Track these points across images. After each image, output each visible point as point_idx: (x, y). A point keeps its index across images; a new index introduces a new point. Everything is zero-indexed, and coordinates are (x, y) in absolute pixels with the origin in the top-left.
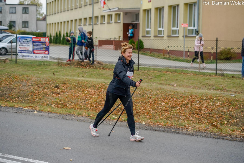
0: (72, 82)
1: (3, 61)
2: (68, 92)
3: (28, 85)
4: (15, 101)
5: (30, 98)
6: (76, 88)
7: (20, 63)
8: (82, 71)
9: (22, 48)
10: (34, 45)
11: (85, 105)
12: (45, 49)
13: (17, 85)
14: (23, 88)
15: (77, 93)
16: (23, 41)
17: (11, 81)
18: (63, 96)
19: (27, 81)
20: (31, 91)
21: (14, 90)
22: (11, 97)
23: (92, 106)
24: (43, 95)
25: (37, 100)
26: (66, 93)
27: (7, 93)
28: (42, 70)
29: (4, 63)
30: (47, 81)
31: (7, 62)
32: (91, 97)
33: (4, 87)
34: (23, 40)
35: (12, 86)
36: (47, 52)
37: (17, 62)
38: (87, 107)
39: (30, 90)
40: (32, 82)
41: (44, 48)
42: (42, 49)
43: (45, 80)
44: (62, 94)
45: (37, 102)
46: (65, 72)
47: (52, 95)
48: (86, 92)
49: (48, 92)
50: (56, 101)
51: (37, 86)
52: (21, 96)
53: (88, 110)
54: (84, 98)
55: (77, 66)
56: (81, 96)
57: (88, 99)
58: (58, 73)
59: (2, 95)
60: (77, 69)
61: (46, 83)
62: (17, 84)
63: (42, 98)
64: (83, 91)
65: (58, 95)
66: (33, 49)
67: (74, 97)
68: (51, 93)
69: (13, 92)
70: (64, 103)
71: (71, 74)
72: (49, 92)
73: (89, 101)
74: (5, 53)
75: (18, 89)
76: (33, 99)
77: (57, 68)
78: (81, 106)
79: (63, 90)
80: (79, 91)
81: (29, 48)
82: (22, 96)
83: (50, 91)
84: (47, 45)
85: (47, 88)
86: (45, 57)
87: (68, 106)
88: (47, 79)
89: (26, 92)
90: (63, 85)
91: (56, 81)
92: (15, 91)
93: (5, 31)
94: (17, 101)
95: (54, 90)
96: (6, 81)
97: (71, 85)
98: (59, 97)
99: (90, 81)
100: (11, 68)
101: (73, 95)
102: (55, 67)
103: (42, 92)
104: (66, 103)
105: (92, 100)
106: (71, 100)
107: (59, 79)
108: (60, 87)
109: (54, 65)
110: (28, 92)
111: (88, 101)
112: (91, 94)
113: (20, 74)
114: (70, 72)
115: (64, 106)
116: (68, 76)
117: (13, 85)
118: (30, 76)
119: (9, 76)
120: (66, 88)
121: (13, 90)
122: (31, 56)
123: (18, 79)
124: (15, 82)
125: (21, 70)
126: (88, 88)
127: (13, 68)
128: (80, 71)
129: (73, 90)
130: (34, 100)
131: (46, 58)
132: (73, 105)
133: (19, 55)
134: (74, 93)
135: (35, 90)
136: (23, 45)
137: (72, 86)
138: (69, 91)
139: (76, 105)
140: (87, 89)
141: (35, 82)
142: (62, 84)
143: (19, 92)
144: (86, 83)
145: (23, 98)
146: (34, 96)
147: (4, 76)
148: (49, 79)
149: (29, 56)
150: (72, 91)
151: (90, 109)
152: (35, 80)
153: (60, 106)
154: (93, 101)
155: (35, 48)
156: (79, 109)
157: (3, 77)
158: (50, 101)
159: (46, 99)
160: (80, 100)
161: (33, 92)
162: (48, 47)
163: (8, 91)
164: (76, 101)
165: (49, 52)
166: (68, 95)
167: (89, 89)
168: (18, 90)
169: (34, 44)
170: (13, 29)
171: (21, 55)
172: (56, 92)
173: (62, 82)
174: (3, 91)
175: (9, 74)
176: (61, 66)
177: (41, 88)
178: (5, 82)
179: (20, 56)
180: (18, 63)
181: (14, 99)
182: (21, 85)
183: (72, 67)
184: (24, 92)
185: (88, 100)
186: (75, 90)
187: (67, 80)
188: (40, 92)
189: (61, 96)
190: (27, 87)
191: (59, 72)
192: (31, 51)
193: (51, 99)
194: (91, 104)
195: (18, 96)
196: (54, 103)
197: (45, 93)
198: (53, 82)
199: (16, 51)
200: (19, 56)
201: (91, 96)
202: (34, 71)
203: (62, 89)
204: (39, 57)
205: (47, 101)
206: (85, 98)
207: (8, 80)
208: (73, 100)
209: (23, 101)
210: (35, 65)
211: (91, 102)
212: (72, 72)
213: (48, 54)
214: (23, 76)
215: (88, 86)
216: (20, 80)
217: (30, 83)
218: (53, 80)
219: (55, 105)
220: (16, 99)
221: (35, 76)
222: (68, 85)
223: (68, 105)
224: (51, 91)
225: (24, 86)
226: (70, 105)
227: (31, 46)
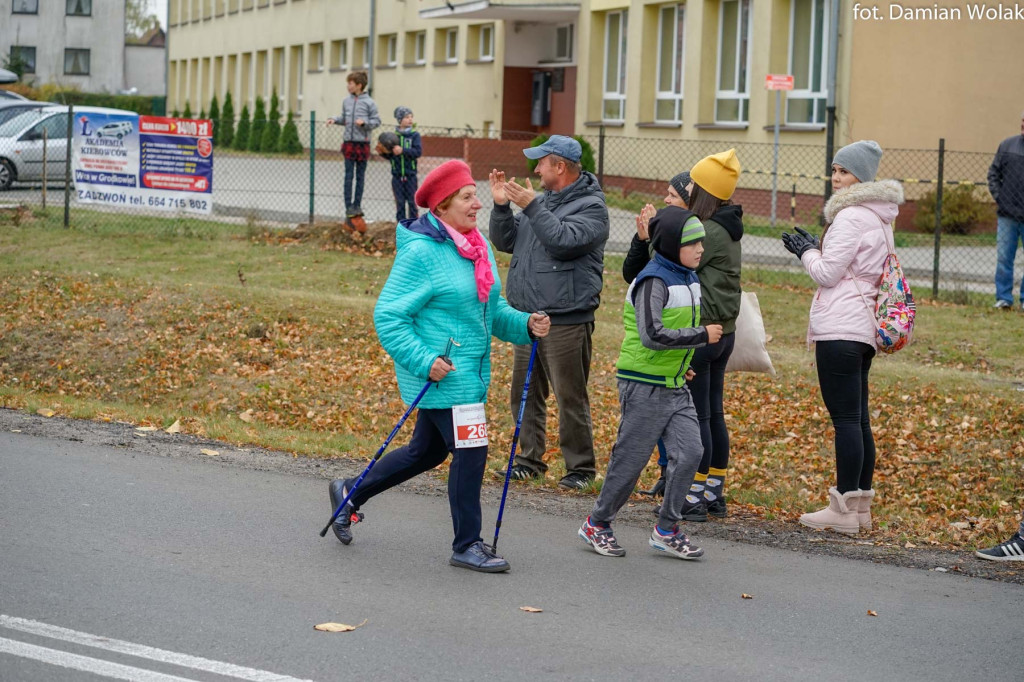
0: (323, 314)
1: (8, 214)
2: (309, 356)
3: (133, 322)
4: (78, 393)
5: (142, 378)
6: (341, 341)
7: (85, 227)
8: (355, 267)
9: (93, 164)
10: (148, 150)
12: (192, 168)
13: (84, 323)
14: (110, 334)
15: (346, 362)
16: (100, 134)
17: (59, 304)
18: (287, 372)
19: (128, 308)
20: (149, 350)
21: (74, 345)
22: (62, 373)
24: (201, 366)
25: (176, 387)
26: (300, 361)
27: (44, 355)
28: (183, 257)
29: (12, 223)
30: (214, 307)
31: (27, 219)
33: (30, 329)
35: (64, 327)
36: (201, 184)
37: (71, 222)
39: (142, 345)
40: (148, 309)
41: (188, 165)
42: (178, 167)
43: (205, 304)
44: (281, 363)
45: (177, 399)
46: (283, 270)
47: (238, 370)
49: (222, 354)
50: (257, 397)
51: (171, 329)
52: (103, 369)
54: (380, 384)
55: (332, 247)
56: (365, 374)
58: (254, 275)
59: (20, 364)
60: (334, 257)
61: (212, 318)
62: (82, 316)
63: (196, 381)
64: (373, 356)
65: (267, 369)
66: (143, 167)
67: (334, 381)
68: (233, 362)
69: (68, 352)
70: (295, 403)
71: (309, 278)
72: (226, 356)
74: (6, 179)
75: (90, 339)
76: (156, 384)
77: (247, 250)
78: (368, 418)
79: (286, 350)
80: (354, 352)
81: (125, 163)
82: (109, 370)
83: (227, 350)
84: (205, 151)
85: (214, 338)
86: (193, 203)
87: (311, 419)
88: (213, 301)
89: (123, 352)
90: (285, 325)
91: (253, 308)
92: (78, 347)
94: (87, 390)
95: (248, 345)
96: (35, 302)
97: (318, 326)
98: (269, 375)
100: (47, 248)
101: (331, 370)
102: (235, 246)
103: (194, 357)
104: (303, 405)
106: (323, 391)
107: (264, 302)
108: (271, 333)
109: (232, 239)
110: (135, 353)
113: (95, 275)
114: (304, 272)
115: (292, 417)
116: (299, 286)
117: (68, 320)
118: (137, 285)
119: (46, 283)
120: (297, 339)
121: (69, 341)
122: (131, 198)
123: (89, 296)
124: (74, 307)
125: (90, 256)
127: (56, 245)
128: (349, 268)
129: (329, 350)
130: (162, 390)
131: (199, 207)
132: (331, 415)
133: (81, 192)
134: (337, 364)
135: (165, 343)
136: (97, 152)
137: (323, 330)
138: (311, 352)
139: (344, 415)
141: (161, 312)
142: (280, 322)
143: (93, 354)
145: (115, 378)
146: (163, 372)
147: (27, 283)
148: (224, 300)
149: (123, 198)
150: (326, 352)
152: (160, 301)
155: (149, 165)
157: (23, 285)
158: (230, 395)
159: (214, 387)
160: (364, 396)
161: (156, 355)
162: (205, 161)
163: (48, 347)
164: (345, 396)
165: (210, 181)
166: (308, 368)
168: (92, 343)
169: (146, 147)
170: (27, 78)
171: (88, 192)
172: (257, 354)
173: (279, 314)
174: (25, 348)
175: (45, 273)
176: (262, 241)
177: (190, 338)
178: (31, 307)
180: (75, 227)
181: (73, 383)
182: (100, 322)
183: (310, 249)
184: (117, 353)
186: (337, 350)
187: (300, 304)
188: (185, 354)
189: (277, 374)
190: (127, 331)
191: (259, 269)
192: (131, 176)
193: (238, 387)
195: (92, 368)
196: (252, 404)
197: (207, 361)
198: (241, 311)
199: (68, 173)
200: (80, 198)
202: (150, 264)
203: (281, 345)
204: (167, 202)
205: (221, 394)
206: (384, 384)
207: (44, 300)
208: (330, 391)
209: (115, 393)
210: (150, 237)
212: (314, 270)
213: (209, 189)
214: (107, 284)
216: (98, 301)
217: (141, 314)
218: (241, 303)
219: (256, 410)
220: (84, 380)
221: (160, 283)
222: (306, 327)
223: (310, 414)
224: (236, 351)
225: (115, 325)
226: (321, 412)
227: (134, 153)
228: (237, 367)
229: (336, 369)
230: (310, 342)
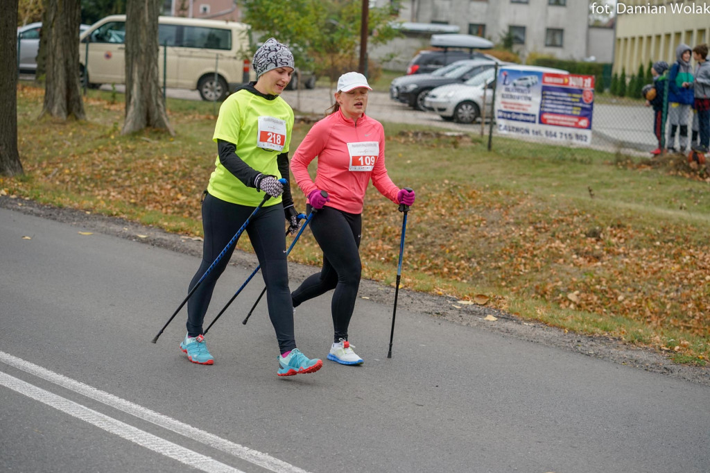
0: (645, 223)
1: (453, 140)
2: (628, 254)
3: (506, 221)
4: (456, 271)
5: (503, 263)
6: (654, 244)
7: (501, 151)
8: (687, 189)
9: (508, 106)
10: (547, 97)
11: (678, 304)
12: (578, 111)
13: (471, 220)
14: (487, 229)
15: (655, 260)
16: (515, 85)
17: (457, 205)
18: (610, 265)
19: (504, 210)
20: (512, 242)
21: (461, 235)
22: (448, 256)
23: (701, 307)
24: (548, 257)
25: (527, 271)
26: (621, 258)
27: (438, 242)
28: (563, 175)
29: (453, 146)
30: (566, 213)
31: (466, 144)
32: (701, 276)
33: (432, 222)
34: (516, 81)
35: (457, 222)
36: (584, 123)
37: (493, 147)
38: (684, 309)
39: (509, 238)
40: (518, 213)
41: (575, 108)
42: (568, 110)
43: (560, 211)
44: (607, 258)
45: (526, 280)
46: (633, 188)
47: (574, 261)
48: (685, 261)
49: (565, 248)
50: (583, 282)
51: (531, 228)
52: (477, 254)
53: (686, 322)
54: (677, 278)
55: (675, 173)
56: (668, 270)
57: (690, 282)
58: (609, 191)
59: (421, 247)
60: (674, 180)
61: (562, 221)
62: (471, 215)
63: (542, 267)
64: (677, 257)
65: (596, 262)
66: (542, 109)
67: (643, 274)
68: (572, 254)
69: (455, 240)
70: (610, 288)
71: (651, 196)
72: (567, 250)
73: (692, 290)
74: (472, 116)
75: (473, 232)
76: (513, 268)
77: (611, 173)
78: (664, 304)
79: (612, 248)
80: (663, 252)
81: (529, 106)
82: (481, 255)
83: (569, 246)
84: (588, 99)
85: (561, 236)
86: (578, 137)
87: (621, 302)
88: (565, 208)
89: (494, 243)
90: (615, 229)
91: (593, 215)
92: (463, 237)
93: (482, 52)
94: (463, 269)
95: (586, 243)
96: (440, 202)
97: (639, 232)
98: (596, 267)
99: (703, 225)
100: (470, 165)
101: (643, 265)
102: (606, 169)
103: (544, 249)
104: (617, 291)
105: (702, 289)
106: (634, 281)
107: (603, 211)
108: (604, 235)
109: (603, 164)
110: (502, 244)
111: (687, 291)
112: (703, 268)
113: (487, 186)
114: (647, 190)
115: (607, 299)
116: (639, 201)
117: (460, 217)
118: (516, 194)
119: (452, 190)
120: (622, 240)
121: (457, 233)
122: (533, 131)
123: (479, 200)
124: (467, 208)
125: (498, 171)
126: (695, 246)
127: (477, 163)
128: (682, 189)
129: (644, 250)
130: (516, 272)
131: (582, 140)
132: (637, 300)
133: (500, 126)
134: (648, 261)
135: (525, 238)
136: (512, 97)
137: (642, 235)
138: (630, 251)
139: (646, 300)
140: (691, 251)
141: (527, 215)
142: (612, 227)
143: (473, 243)
144: (691, 228)
145: (485, 261)
146: (519, 259)
147: (438, 189)
148: (574, 209)
149: (527, 131)
150: (642, 251)
151: (693, 317)
152: (528, 207)
153: (595, 298)
154: (703, 292)
155: (546, 107)
156: (656, 313)
157: (435, 190)
158: (564, 280)
159: (554, 273)
160: (664, 286)
161: (517, 246)
162: (588, 106)
163: (442, 236)
164: (650, 286)
165: (590, 120)
166: (627, 263)
167: (696, 250)
168: (474, 234)
169: (546, 95)
170: (516, 48)
171: (506, 126)
172: (590, 250)
173: (612, 221)
174: (426, 236)
175: (452, 182)
176: (625, 167)
177: (543, 235)
178: (437, 207)
179: (502, 128)
180: (494, 151)
181: (455, 263)
182: (482, 220)
183: (658, 173)
184: (490, 243)
185: (691, 286)
186: (651, 250)
187: (629, 214)
188: (537, 247)
189: (603, 266)
190: (500, 227)
191: (616, 187)
192: (533, 115)
193: (571, 274)
194: (698, 302)
195: (470, 253)
196: (579, 287)
197: (553, 253)
198: (585, 217)
199: (492, 112)
200: (500, 130)
201: (701, 274)
202: (539, 180)
203: (610, 244)
204: (558, 135)
205: (557, 279)
206: (681, 279)
207: (447, 201)
208: (639, 282)
209: (483, 273)
210: (545, 160)
211: (698, 295)
212: (657, 190)
213: (589, 127)
214: (494, 193)
215: (695, 241)
216: (485, 205)
217: (512, 215)
218: (586, 211)
219: (581, 292)
220: (463, 262)
221: (533, 193)
222: (631, 232)
223: (620, 298)
224: (575, 247)
225: (492, 222)
226: (629, 297)
227: (537, 99)
228: (574, 259)
229: (647, 264)
230: (632, 243)
